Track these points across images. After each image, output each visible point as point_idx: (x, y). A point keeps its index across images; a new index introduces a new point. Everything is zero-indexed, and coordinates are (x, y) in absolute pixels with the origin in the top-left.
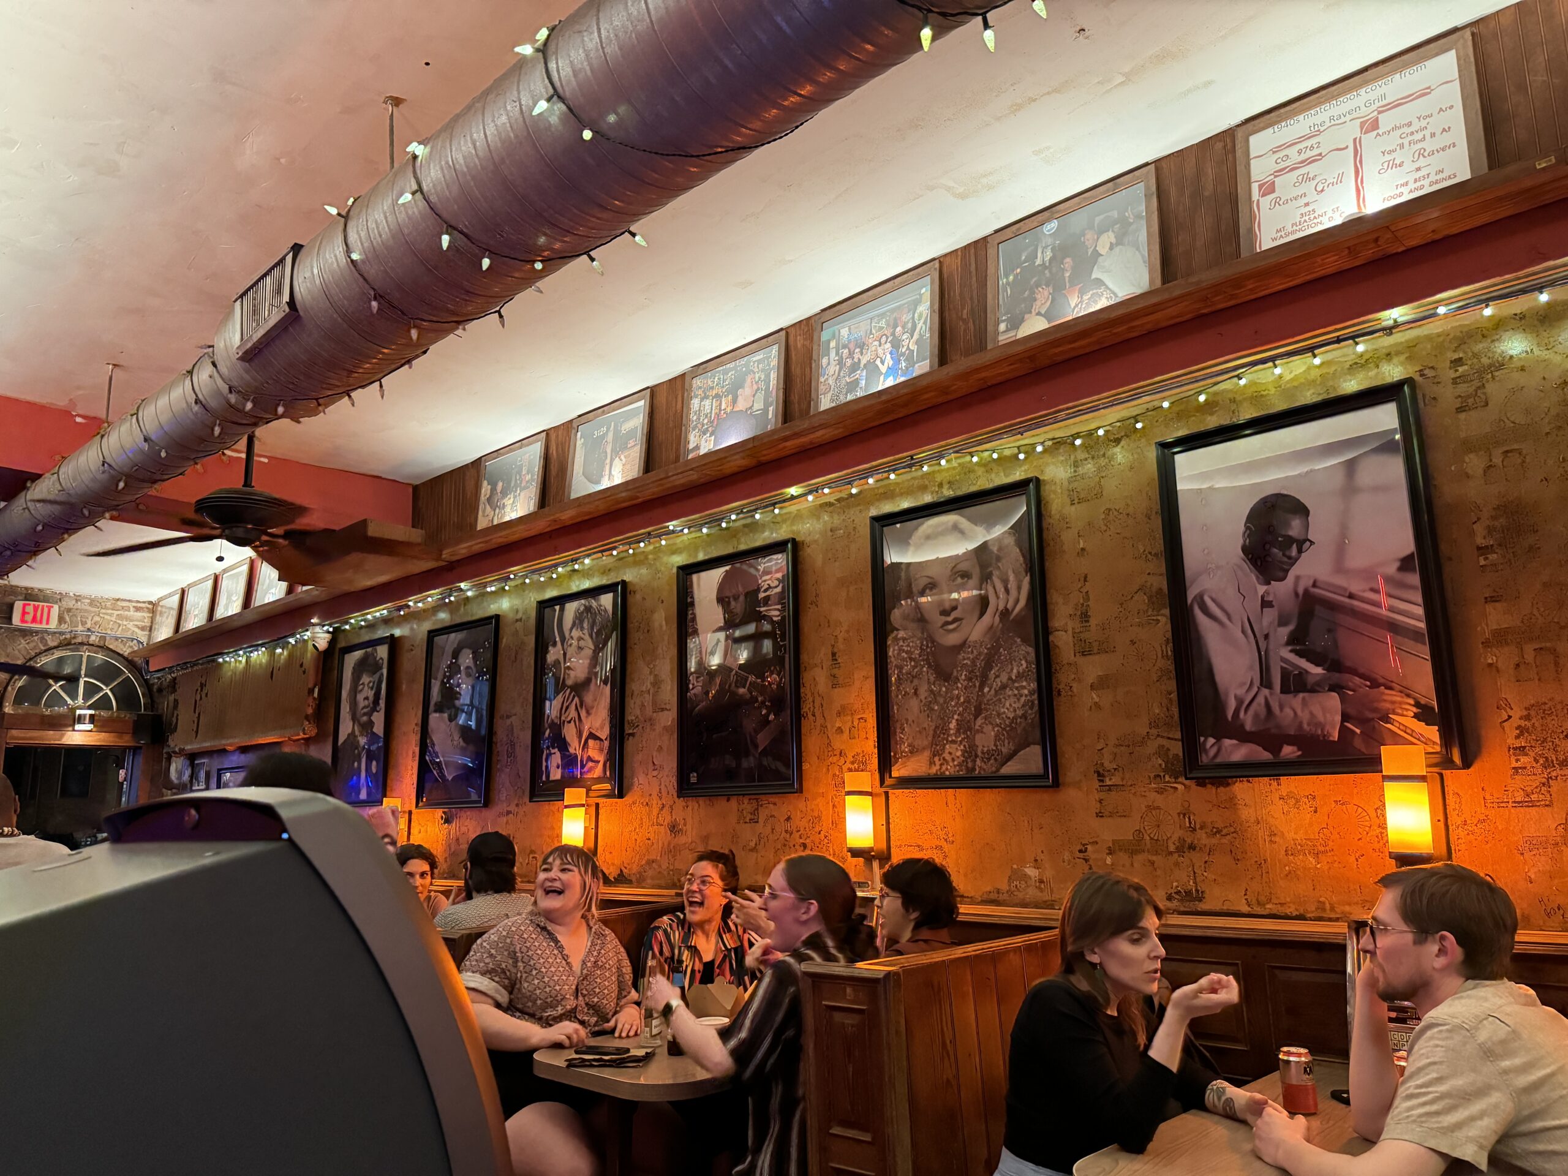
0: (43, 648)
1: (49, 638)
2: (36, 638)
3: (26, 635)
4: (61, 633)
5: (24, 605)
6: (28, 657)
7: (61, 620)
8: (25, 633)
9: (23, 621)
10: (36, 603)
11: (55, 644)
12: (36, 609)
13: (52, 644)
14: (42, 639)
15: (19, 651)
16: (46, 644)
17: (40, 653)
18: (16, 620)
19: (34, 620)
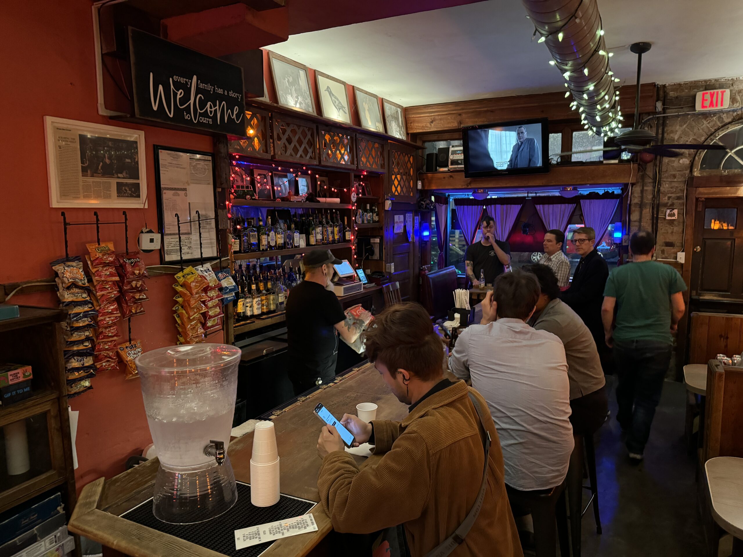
0: (720, 125)
1: (724, 116)
2: (714, 118)
3: (707, 117)
4: (734, 111)
5: (703, 95)
6: (709, 134)
7: (733, 100)
8: (705, 115)
9: (703, 107)
10: (712, 91)
11: (730, 120)
12: (712, 95)
13: (727, 120)
14: (720, 118)
15: (703, 129)
16: (722, 121)
17: (718, 129)
18: (698, 107)
19: (711, 104)
